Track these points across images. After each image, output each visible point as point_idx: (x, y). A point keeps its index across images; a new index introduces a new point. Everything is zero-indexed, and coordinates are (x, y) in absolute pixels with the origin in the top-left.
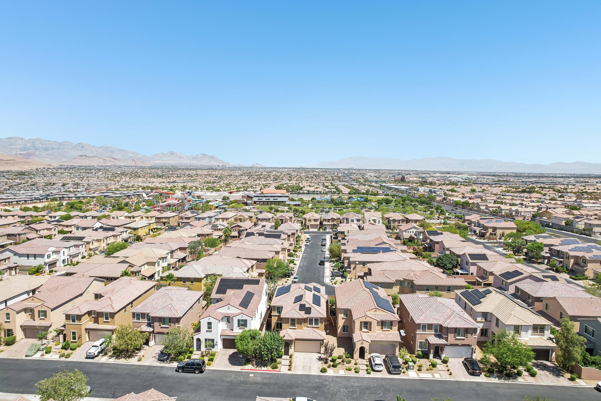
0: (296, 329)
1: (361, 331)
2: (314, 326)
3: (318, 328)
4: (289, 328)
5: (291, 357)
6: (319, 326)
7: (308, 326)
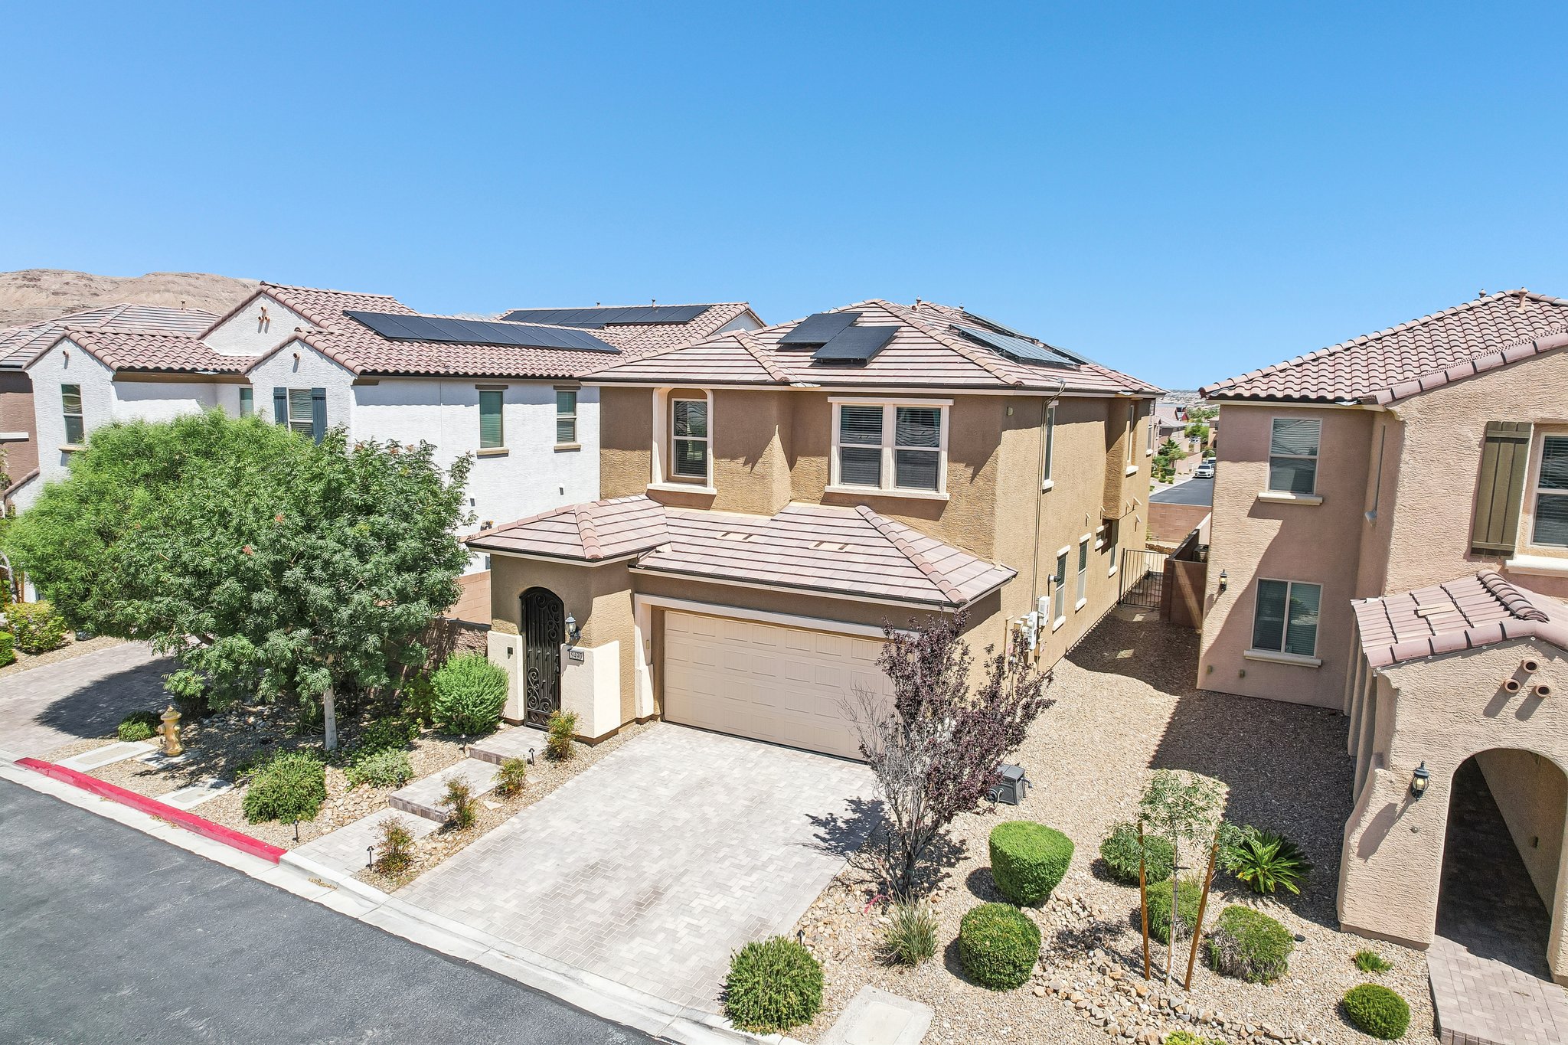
0: (706, 502)
1: (1489, 569)
2: (889, 487)
3: (934, 510)
4: (652, 495)
5: (557, 754)
6: (943, 494)
7: (836, 486)
